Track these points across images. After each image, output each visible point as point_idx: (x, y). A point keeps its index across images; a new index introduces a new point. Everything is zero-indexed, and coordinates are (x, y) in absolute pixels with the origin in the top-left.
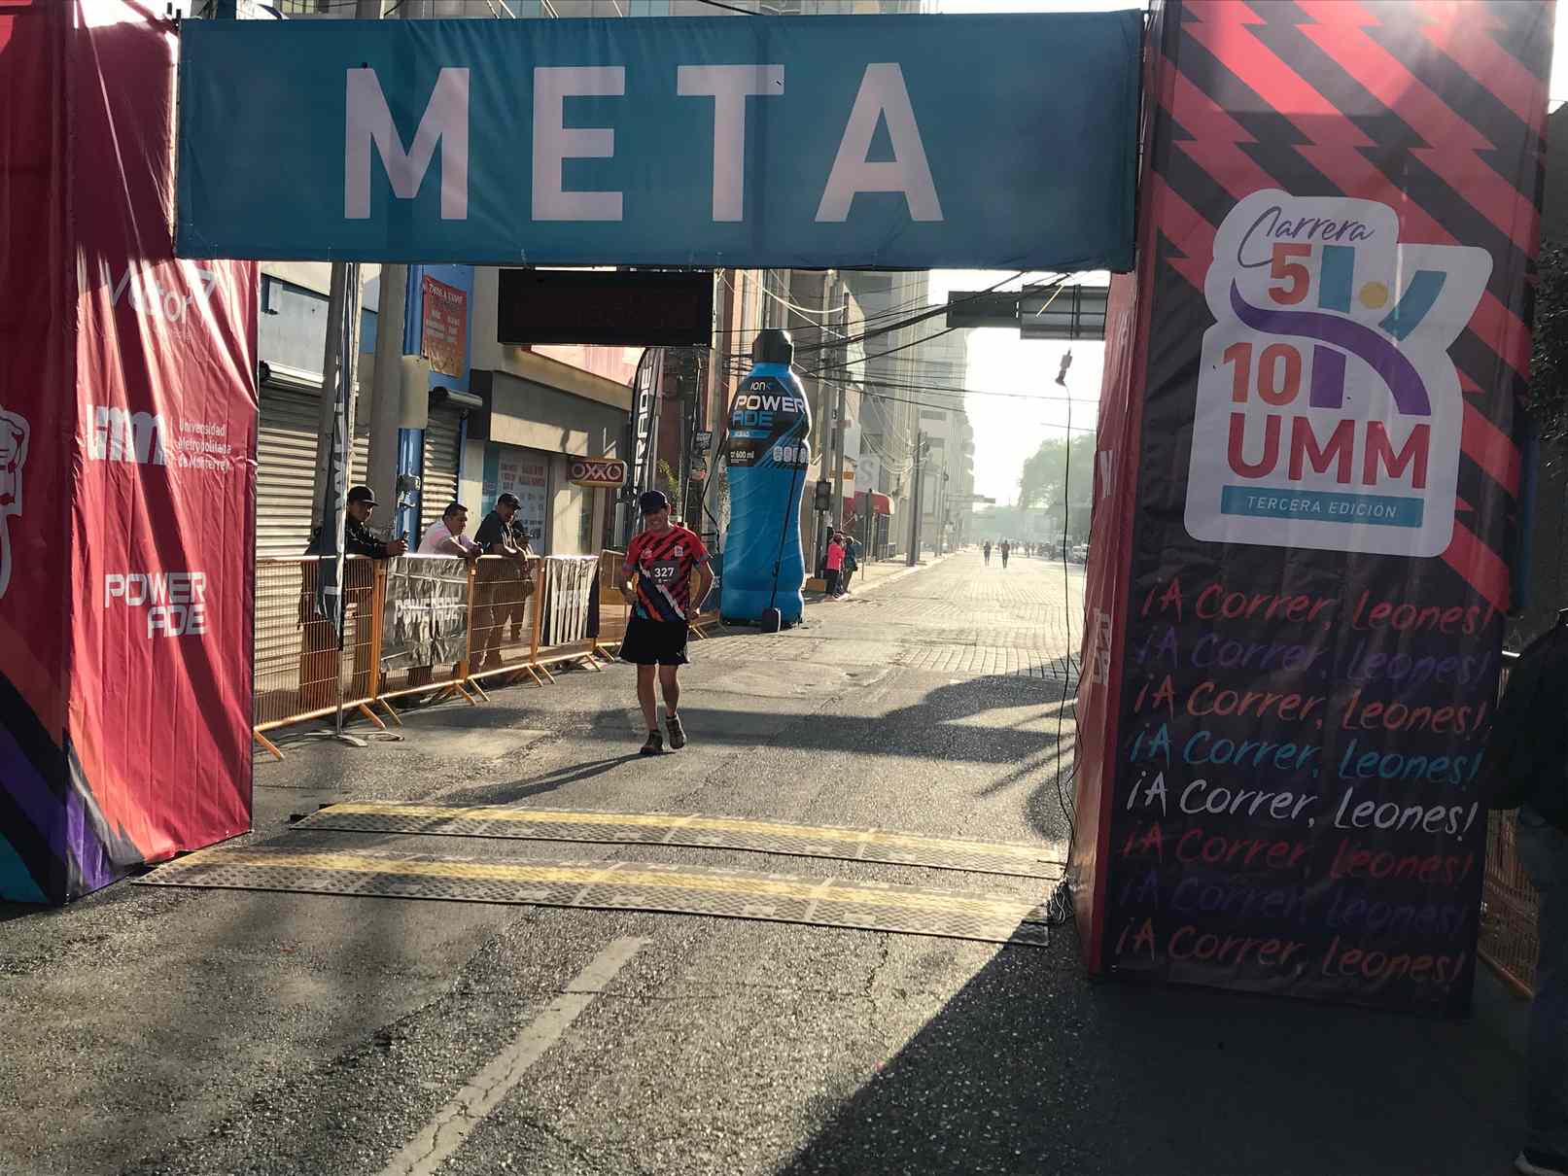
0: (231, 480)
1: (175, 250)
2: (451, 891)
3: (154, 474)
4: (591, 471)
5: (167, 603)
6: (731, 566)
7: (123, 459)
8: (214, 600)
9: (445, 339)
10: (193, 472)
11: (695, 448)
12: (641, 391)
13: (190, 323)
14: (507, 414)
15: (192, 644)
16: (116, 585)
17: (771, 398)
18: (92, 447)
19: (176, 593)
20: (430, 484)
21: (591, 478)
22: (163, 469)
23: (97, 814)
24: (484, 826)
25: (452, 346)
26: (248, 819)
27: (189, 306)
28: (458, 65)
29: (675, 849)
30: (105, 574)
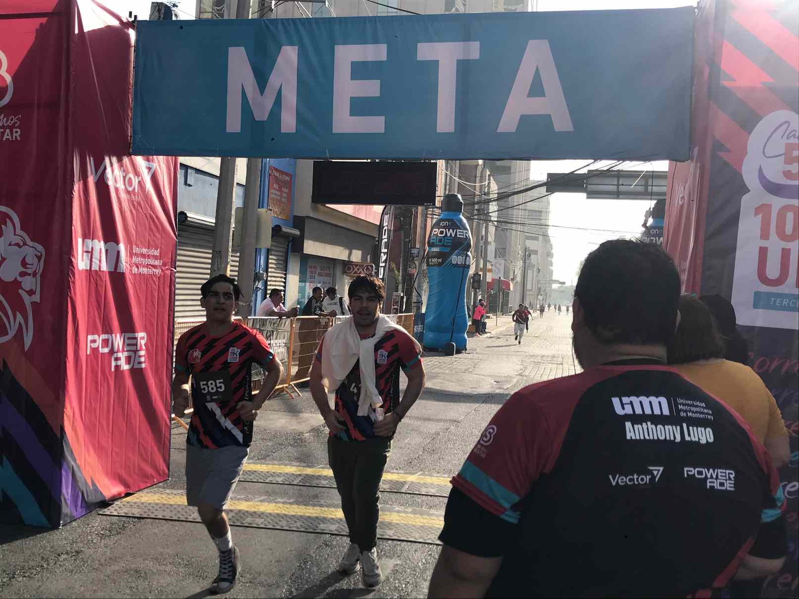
0: (162, 279)
1: (131, 150)
2: (280, 524)
3: (117, 277)
4: (356, 269)
5: (123, 351)
6: (429, 320)
7: (100, 269)
8: (150, 348)
9: (281, 198)
10: (140, 277)
11: (410, 256)
12: (383, 227)
13: (140, 192)
14: (311, 239)
15: (137, 374)
16: (94, 341)
17: (451, 230)
18: (81, 263)
19: (128, 345)
20: (272, 277)
21: (356, 273)
22: (123, 274)
23: (78, 474)
24: (300, 478)
25: (284, 203)
26: (167, 471)
27: (139, 182)
28: (292, 44)
29: (409, 496)
30: (87, 335)
